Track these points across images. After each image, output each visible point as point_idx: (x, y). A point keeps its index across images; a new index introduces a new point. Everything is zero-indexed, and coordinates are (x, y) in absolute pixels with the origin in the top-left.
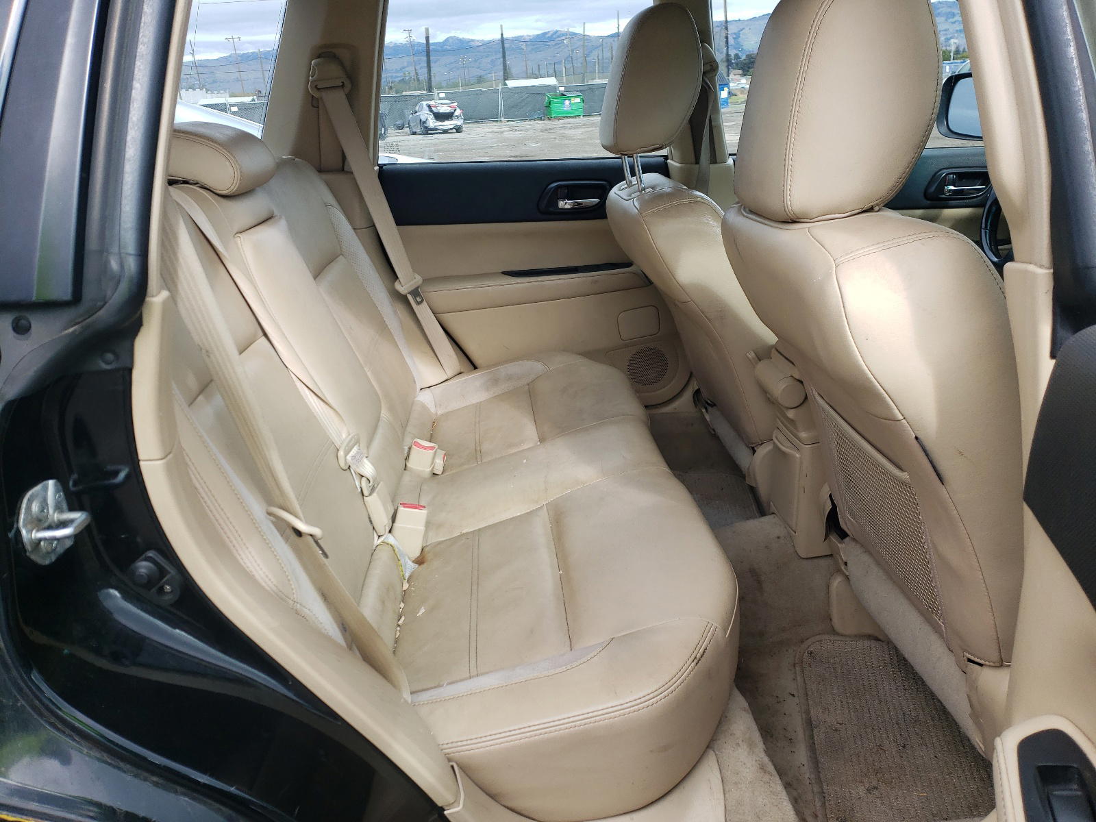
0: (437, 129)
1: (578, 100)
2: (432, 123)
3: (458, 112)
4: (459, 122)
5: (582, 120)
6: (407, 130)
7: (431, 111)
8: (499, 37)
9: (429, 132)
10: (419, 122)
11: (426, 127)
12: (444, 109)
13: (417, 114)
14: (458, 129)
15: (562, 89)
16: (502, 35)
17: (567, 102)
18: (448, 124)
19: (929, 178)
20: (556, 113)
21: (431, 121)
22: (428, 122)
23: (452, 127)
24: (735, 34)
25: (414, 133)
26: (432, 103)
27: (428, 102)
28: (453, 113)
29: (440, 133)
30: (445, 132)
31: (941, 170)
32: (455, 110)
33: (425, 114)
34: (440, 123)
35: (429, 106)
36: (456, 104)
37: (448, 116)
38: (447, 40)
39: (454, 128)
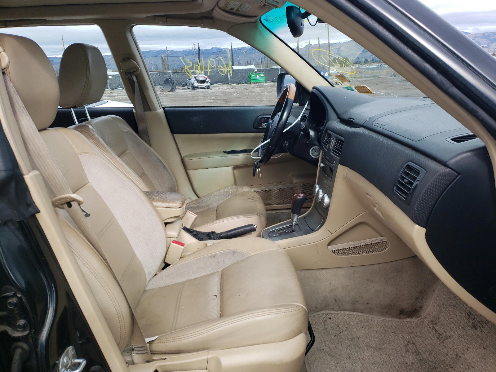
0: (198, 87)
1: (263, 75)
2: (196, 84)
3: (208, 80)
4: (208, 84)
5: (265, 84)
6: (186, 87)
7: (196, 79)
8: (230, 48)
9: (195, 88)
10: (190, 84)
11: (194, 86)
12: (202, 78)
13: (190, 80)
14: (208, 87)
15: (256, 70)
16: (232, 47)
17: (258, 76)
18: (203, 85)
19: (254, 121)
20: (253, 81)
21: (196, 83)
22: (194, 84)
23: (205, 86)
24: (338, 49)
25: (189, 89)
26: (196, 76)
27: (195, 75)
28: (206, 80)
29: (201, 89)
30: (203, 88)
31: (259, 116)
32: (207, 79)
33: (193, 81)
34: (200, 85)
35: (195, 77)
36: (207, 76)
37: (203, 82)
38: (212, 48)
39: (206, 87)
